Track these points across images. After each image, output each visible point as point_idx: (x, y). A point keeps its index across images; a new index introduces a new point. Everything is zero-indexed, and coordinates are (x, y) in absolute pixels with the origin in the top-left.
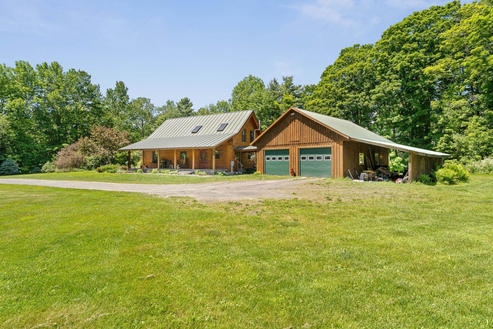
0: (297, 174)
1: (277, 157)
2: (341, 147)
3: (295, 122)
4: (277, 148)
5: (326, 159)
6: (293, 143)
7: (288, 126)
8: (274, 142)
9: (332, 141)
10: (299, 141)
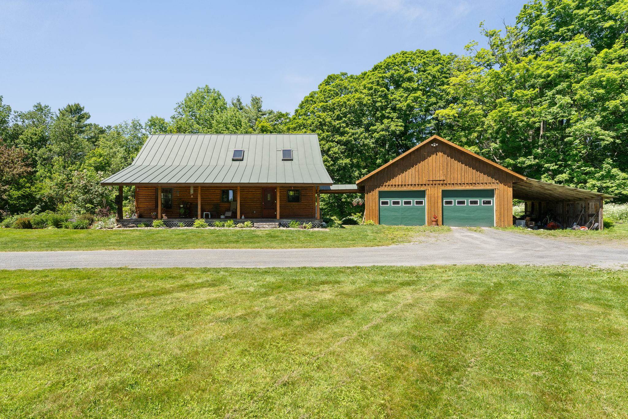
0: (440, 222)
1: (402, 201)
2: (511, 189)
3: (436, 155)
4: (405, 189)
5: (484, 203)
6: (434, 183)
7: (424, 160)
8: (399, 180)
9: (498, 181)
10: (443, 180)
